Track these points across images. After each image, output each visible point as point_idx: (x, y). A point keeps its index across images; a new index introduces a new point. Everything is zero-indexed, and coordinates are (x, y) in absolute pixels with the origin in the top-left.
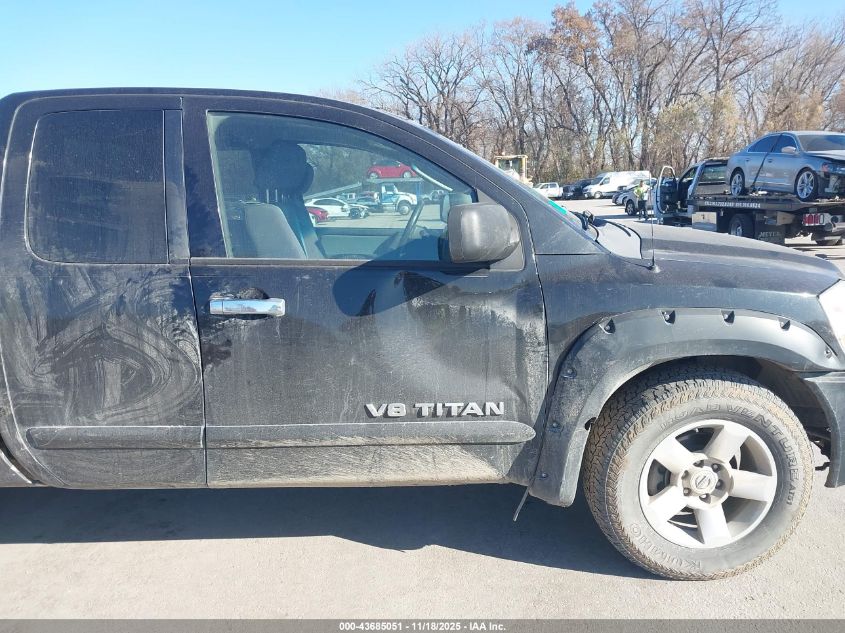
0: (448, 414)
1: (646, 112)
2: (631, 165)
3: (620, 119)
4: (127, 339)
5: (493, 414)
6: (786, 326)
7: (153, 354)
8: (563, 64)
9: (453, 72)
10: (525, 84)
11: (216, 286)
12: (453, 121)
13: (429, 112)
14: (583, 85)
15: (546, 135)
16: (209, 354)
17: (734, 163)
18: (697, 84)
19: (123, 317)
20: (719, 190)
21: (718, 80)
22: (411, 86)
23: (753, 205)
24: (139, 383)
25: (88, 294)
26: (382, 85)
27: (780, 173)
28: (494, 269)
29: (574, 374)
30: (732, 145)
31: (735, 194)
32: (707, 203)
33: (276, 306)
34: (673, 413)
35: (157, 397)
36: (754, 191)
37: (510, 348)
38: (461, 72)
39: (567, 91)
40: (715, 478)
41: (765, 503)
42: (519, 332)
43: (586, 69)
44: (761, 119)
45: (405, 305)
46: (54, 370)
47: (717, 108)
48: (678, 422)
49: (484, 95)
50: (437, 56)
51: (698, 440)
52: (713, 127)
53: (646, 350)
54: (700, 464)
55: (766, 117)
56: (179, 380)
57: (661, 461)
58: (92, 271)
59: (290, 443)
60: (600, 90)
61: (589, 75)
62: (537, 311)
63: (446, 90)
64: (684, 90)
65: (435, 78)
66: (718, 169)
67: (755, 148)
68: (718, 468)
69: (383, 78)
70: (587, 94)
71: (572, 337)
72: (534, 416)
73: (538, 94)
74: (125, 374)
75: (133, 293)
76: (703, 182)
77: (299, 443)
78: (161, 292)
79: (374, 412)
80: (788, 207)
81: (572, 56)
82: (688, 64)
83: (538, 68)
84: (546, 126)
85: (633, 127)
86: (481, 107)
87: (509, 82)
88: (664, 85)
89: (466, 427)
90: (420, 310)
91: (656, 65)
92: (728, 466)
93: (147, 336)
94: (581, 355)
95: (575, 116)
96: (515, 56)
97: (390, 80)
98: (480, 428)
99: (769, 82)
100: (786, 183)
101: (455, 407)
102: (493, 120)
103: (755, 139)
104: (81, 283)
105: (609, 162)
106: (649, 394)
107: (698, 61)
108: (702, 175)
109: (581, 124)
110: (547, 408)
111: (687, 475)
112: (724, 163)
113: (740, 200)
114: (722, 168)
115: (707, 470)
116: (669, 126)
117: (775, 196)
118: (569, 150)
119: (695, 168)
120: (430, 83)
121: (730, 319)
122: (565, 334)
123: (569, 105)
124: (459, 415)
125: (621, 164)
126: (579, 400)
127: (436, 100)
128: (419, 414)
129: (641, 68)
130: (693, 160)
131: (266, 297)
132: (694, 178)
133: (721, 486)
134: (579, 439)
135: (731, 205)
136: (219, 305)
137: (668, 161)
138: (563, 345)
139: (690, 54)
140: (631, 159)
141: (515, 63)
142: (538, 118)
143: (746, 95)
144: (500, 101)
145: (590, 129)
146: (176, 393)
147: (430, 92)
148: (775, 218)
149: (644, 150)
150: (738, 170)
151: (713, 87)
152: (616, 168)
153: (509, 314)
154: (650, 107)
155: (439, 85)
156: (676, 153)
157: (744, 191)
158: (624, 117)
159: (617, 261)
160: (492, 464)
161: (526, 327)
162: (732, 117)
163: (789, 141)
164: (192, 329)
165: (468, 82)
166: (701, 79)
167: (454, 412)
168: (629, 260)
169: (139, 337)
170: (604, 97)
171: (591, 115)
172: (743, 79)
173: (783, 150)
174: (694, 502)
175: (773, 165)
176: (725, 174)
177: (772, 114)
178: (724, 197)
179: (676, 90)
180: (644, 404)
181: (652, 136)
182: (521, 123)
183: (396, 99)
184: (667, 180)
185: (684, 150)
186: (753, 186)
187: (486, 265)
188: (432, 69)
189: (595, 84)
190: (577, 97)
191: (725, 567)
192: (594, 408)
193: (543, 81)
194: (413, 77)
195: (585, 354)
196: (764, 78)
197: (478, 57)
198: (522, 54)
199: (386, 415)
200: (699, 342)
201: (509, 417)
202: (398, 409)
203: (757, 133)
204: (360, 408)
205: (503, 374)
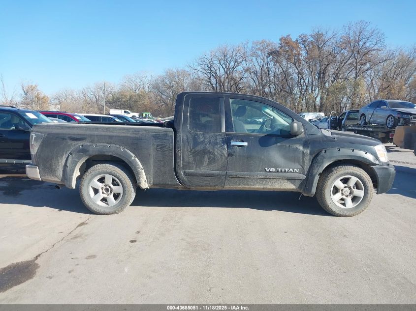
0: (285, 171)
1: (323, 85)
2: (315, 110)
3: (310, 88)
4: (211, 150)
5: (296, 172)
6: (366, 153)
7: (216, 154)
8: (284, 62)
9: (232, 64)
10: (266, 70)
11: (232, 139)
12: (231, 86)
13: (220, 81)
14: (293, 71)
15: (275, 94)
16: (230, 155)
17: (362, 111)
18: (347, 73)
19: (210, 145)
20: (356, 122)
21: (356, 73)
22: (213, 69)
23: (369, 129)
24: (212, 161)
25: (202, 140)
26: (199, 68)
27: (380, 116)
28: (298, 137)
29: (316, 162)
30: (362, 102)
31: (362, 124)
32: (350, 128)
33: (245, 144)
34: (339, 173)
35: (216, 164)
36: (370, 123)
37: (301, 156)
38: (236, 64)
39: (286, 74)
40: (349, 191)
41: (361, 197)
42: (303, 152)
43: (295, 65)
44: (377, 91)
45: (275, 145)
46: (193, 157)
47: (356, 85)
48: (341, 175)
49: (247, 75)
50: (225, 56)
51: (345, 181)
52: (354, 94)
53: (333, 157)
54: (346, 187)
55: (379, 90)
56: (222, 160)
57: (336, 185)
58: (203, 134)
59: (246, 177)
60: (301, 74)
61: (296, 68)
62: (308, 147)
63: (229, 71)
64: (340, 76)
65: (224, 66)
66: (355, 114)
67: (371, 106)
68: (350, 188)
69: (200, 65)
70: (295, 76)
71: (316, 154)
72: (306, 173)
73: (272, 75)
74: (209, 158)
75: (213, 139)
76: (348, 119)
77: (248, 177)
78: (219, 140)
79: (267, 170)
80: (383, 130)
81: (288, 59)
82: (343, 65)
83: (272, 63)
84: (275, 90)
85: (317, 92)
86: (245, 80)
87: (258, 69)
88: (331, 74)
89: (289, 175)
90: (279, 146)
91: (328, 65)
92: (352, 188)
93: (216, 150)
94: (318, 158)
95: (289, 86)
96: (261, 57)
97: (203, 66)
98: (292, 175)
99: (381, 74)
100: (383, 121)
101: (287, 170)
102: (249, 86)
103: (374, 100)
104: (201, 137)
105: (304, 107)
106: (333, 169)
107: (347, 63)
108: (348, 115)
109: (291, 90)
110: (309, 170)
111: (342, 190)
112: (358, 111)
113: (364, 127)
114: (357, 113)
115: (347, 189)
116: (334, 93)
117: (380, 126)
118: (286, 101)
119: (345, 113)
120: (221, 69)
121: (353, 151)
122: (314, 153)
123: (287, 81)
124: (288, 172)
125: (310, 109)
126: (317, 168)
127: (224, 76)
128: (278, 171)
129: (321, 66)
130: (344, 108)
131: (243, 142)
132: (345, 117)
133: (351, 193)
134: (317, 178)
135: (360, 129)
136: (233, 143)
137: (333, 108)
138: (314, 155)
139: (343, 61)
140: (315, 107)
141: (261, 60)
142: (271, 86)
143: (370, 79)
144: (253, 78)
145: (296, 92)
146: (221, 163)
147: (221, 72)
148: (378, 135)
149: (321, 103)
150: (363, 115)
151: (354, 75)
152: (308, 111)
153: (301, 148)
154: (325, 83)
155: (225, 69)
156: (336, 105)
157: (366, 123)
158: (312, 87)
159: (326, 137)
160: (294, 185)
161: (305, 151)
162: (363, 90)
163: (384, 104)
164: (226, 148)
165: (240, 68)
166: (349, 72)
167: (287, 171)
168: (329, 137)
169: (214, 150)
170: (303, 78)
171: (296, 85)
172: (369, 72)
173: (382, 107)
174: (344, 197)
175: (377, 113)
176: (358, 115)
177: (382, 89)
178: (357, 125)
179: (337, 76)
180: (332, 171)
181: (325, 97)
182: (263, 88)
183: (205, 75)
184: (333, 117)
185: (340, 104)
186: (369, 121)
187: (296, 136)
188: (223, 62)
189: (299, 72)
190: (290, 77)
191: (351, 213)
192: (321, 171)
193: (275, 69)
194: (214, 65)
195: (319, 158)
196: (378, 72)
197: (244, 58)
198: (265, 57)
199: (270, 171)
200: (346, 156)
201: (299, 173)
202: (273, 170)
203: (375, 97)
204: (264, 169)
205: (299, 162)
